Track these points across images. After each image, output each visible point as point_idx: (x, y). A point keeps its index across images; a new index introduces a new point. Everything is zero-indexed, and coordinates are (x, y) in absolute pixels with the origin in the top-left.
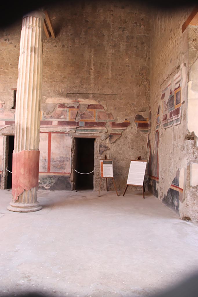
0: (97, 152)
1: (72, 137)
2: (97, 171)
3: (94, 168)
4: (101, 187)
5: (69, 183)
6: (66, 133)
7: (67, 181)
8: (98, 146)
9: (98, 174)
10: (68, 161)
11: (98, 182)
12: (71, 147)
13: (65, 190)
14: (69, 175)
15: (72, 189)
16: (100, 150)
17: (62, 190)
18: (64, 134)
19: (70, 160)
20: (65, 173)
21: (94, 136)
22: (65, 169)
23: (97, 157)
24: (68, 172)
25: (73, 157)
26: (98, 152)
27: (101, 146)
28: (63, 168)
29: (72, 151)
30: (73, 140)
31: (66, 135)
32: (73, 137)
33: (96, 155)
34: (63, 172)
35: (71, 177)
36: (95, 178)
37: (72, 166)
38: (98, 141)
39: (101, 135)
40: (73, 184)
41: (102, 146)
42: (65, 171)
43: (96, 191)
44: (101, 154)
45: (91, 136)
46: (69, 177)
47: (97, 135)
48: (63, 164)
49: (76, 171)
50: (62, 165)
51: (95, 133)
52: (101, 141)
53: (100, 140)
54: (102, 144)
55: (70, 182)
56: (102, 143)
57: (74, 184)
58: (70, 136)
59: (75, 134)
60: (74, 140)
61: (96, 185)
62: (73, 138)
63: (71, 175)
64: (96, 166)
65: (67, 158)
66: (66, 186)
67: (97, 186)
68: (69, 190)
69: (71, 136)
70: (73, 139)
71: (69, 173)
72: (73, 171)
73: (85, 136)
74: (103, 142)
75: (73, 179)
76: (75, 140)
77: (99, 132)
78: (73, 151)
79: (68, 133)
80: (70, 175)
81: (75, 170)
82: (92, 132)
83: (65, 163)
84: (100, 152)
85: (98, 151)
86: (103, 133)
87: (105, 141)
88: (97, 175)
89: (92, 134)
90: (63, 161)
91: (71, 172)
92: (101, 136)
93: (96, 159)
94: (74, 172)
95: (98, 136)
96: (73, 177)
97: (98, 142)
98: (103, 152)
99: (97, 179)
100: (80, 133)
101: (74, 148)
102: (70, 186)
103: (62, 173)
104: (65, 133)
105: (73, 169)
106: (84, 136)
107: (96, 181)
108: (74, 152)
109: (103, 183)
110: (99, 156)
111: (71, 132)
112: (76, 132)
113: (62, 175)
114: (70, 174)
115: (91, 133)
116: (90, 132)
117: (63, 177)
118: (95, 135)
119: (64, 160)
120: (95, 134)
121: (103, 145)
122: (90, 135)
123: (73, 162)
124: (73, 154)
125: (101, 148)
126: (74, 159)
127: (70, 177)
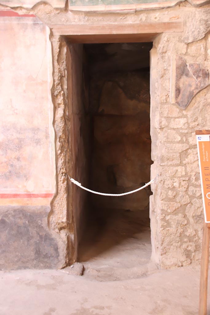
0: (168, 96)
1: (52, 35)
2: (168, 183)
3: (154, 170)
4: (186, 250)
5: (47, 238)
6: (20, 12)
7: (40, 227)
8: (172, 73)
9: (170, 193)
10: (38, 142)
11: (173, 229)
12: (50, 79)
13: (35, 267)
14: (46, 203)
15: (63, 259)
16: (178, 91)
17: (20, 268)
18: (13, 21)
19: (47, 137)
20: (29, 196)
21: (151, 25)
22: (27, 177)
23: (164, 122)
24: (44, 192)
25: (60, 124)
26: (172, 99)
27: (182, 70)
28: (18, 175)
29: (54, 97)
30: (57, 50)
31: (25, 27)
32: (57, 35)
33: (161, 113)
34: (21, 192)
35: (57, 210)
36: (158, 211)
37: (60, 162)
38: (171, 45)
39: (181, 20)
40: (68, 238)
41: (191, 73)
42: (31, 187)
43: (167, 268)
44: (186, 106)
45: (140, 26)
46: (49, 210)
47: (165, 17)
48: (18, 159)
49: (79, 185)
50: (15, 162)
51: (154, 10)
52: (182, 48)
53: (180, 41)
54: (189, 61)
55: (54, 233)
56: (186, 57)
57: (72, 237)
58: (43, 30)
59: (63, 17)
60: (60, 47)
61: (167, 240)
62: (56, 40)
63: (56, 203)
64: (162, 159)
65: (35, 130)
66: (38, 252)
67: (170, 244)
68: (50, 267)
69: (48, 32)
70: (56, 45)
71: (46, 196)
72: (63, 186)
73: (111, 27)
74: (193, 49)
75: (65, 220)
76: (65, 50)
77: (173, 4)
78: (60, 100)
79: (31, 13)
80: (52, 203)
81: (73, 180)
82: (143, 6)
83: (28, 150)
84: (179, 99)
85: (172, 94)
86: (193, 9)
87: (202, 45)
88: (168, 199)
89: (143, 17)
90: (20, 145)
91: (54, 192)
92: (185, 24)
93: (161, 129)
94: (70, 188)
95: (169, 26)
96: (65, 212)
97: (169, 53)
98: (192, 96)
99: (168, 218)
100: (88, 14)
101: (65, 87)
102: (52, 251)
103: (15, 196)
104: (17, 15)
105: (62, 178)
106: (103, 28)
107: (167, 224)
108: (65, 104)
109: (196, 231)
110: (175, 114)
111: (47, 8)
112: (66, 9)
113: (15, 204)
114: (50, 199)
115: (137, 12)
116: (134, 7)
117: (21, 212)
118: (157, 18)
119: (21, 141)
120: (157, 14)
121: (191, 65)
122: (131, 20)
123: (62, 147)
124: (60, 112)
125: (184, 78)
126: (64, 131)
127: (52, 212)
